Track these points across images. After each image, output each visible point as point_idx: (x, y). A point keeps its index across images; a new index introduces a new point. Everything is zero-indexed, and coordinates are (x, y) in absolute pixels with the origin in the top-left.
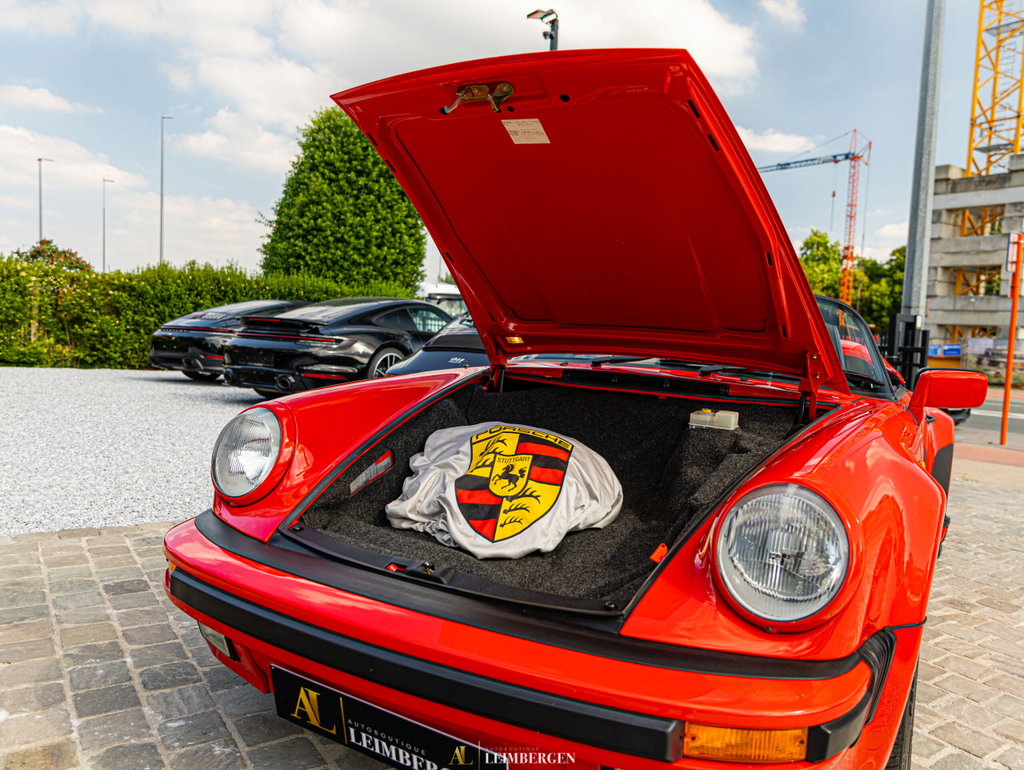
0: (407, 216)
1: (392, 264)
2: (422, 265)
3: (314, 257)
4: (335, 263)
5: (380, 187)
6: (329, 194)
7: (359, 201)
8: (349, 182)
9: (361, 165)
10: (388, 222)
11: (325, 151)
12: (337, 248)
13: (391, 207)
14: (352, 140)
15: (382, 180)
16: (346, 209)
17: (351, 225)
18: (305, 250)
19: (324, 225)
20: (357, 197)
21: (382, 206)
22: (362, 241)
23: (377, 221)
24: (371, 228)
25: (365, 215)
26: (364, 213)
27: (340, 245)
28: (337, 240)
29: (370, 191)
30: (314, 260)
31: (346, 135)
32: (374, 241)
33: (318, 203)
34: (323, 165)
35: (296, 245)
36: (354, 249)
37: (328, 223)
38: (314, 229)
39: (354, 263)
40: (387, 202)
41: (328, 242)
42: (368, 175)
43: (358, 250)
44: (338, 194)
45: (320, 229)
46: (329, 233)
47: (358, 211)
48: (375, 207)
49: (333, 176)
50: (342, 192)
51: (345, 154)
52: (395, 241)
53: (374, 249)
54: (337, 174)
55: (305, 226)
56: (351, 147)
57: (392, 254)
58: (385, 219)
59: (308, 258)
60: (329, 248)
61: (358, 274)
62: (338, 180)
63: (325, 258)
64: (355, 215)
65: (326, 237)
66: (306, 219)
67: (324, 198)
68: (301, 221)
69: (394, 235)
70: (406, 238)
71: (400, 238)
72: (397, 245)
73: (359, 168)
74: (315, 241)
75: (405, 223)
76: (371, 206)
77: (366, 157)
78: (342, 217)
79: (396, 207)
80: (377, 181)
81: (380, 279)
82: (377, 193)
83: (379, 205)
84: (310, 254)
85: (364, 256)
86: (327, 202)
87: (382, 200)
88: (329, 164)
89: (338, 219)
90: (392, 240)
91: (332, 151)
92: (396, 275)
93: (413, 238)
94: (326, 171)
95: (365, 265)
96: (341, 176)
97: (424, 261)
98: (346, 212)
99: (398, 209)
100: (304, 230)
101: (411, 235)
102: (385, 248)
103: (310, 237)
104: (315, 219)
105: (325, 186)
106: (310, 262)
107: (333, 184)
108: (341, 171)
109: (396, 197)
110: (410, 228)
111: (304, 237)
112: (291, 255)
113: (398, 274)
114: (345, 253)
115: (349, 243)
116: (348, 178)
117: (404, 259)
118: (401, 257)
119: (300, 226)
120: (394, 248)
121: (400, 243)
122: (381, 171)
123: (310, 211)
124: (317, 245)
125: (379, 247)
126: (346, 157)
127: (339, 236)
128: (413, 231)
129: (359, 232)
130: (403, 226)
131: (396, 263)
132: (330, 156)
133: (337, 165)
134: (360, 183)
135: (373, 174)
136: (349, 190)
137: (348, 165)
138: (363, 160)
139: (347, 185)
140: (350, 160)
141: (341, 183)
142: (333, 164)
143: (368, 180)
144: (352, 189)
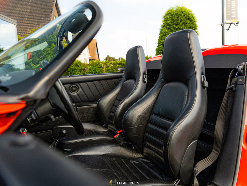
5: (183, 27)
6: (168, 32)
8: (174, 28)
9: (177, 22)
11: (167, 21)
14: (174, 16)
15: (183, 25)
33: (165, 35)
34: (166, 25)
35: (160, 47)
42: (179, 24)
54: (170, 26)
55: (162, 42)
56: (174, 18)
66: (162, 40)
67: (167, 34)
68: (161, 41)
73: (176, 23)
77: (178, 20)
80: (182, 26)
88: (168, 24)
91: (169, 20)
94: (167, 26)
96: (171, 27)
105: (167, 30)
107: (169, 29)
108: (171, 25)
112: (160, 50)
116: (173, 27)
119: (161, 42)
123: (163, 38)
126: (172, 21)
132: (168, 22)
133: (170, 24)
134: (177, 27)
135: (180, 24)
136: (173, 30)
137: (173, 23)
138: (177, 21)
139: (173, 29)
140: (174, 22)
141: (171, 28)
142: (169, 24)
143: (179, 26)
144: (174, 30)
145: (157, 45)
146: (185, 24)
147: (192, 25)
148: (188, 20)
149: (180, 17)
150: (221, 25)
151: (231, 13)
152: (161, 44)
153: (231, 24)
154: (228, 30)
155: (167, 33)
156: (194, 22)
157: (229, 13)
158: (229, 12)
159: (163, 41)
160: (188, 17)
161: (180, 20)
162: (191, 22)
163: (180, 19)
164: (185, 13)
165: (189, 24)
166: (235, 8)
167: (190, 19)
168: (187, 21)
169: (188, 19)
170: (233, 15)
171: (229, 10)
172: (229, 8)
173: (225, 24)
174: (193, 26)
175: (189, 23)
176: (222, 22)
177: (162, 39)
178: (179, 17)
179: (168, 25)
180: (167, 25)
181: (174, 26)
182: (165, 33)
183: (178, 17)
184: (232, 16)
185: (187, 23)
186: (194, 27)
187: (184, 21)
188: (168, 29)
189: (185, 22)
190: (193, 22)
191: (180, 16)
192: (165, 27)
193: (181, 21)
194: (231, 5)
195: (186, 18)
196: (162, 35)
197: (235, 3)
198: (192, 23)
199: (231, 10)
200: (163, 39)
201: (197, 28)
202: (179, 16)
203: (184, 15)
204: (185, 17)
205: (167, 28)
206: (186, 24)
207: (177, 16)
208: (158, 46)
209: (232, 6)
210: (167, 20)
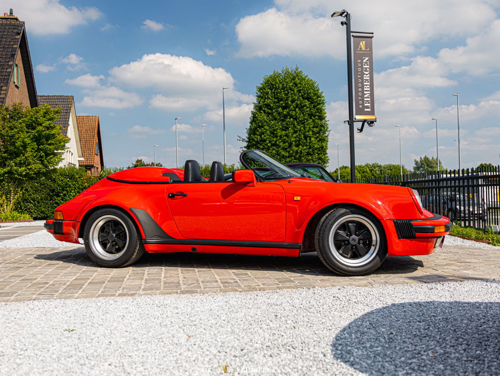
0: (314, 127)
1: (306, 155)
2: (326, 154)
5: (296, 113)
6: (268, 121)
7: (285, 123)
8: (279, 114)
9: (285, 103)
10: (302, 132)
11: (266, 98)
12: (274, 149)
13: (303, 124)
14: (279, 90)
15: (297, 109)
16: (277, 127)
17: (280, 136)
19: (265, 138)
21: (298, 124)
22: (287, 144)
23: (295, 132)
24: (292, 136)
26: (288, 128)
28: (273, 145)
29: (291, 117)
31: (276, 89)
32: (294, 143)
33: (262, 127)
34: (265, 106)
36: (283, 148)
37: (267, 137)
38: (261, 141)
40: (301, 121)
42: (289, 107)
43: (286, 149)
44: (272, 120)
45: (265, 141)
46: (268, 142)
47: (284, 128)
48: (294, 124)
49: (270, 111)
50: (275, 119)
51: (275, 98)
52: (307, 142)
53: (295, 148)
54: (271, 109)
55: (256, 139)
56: (279, 94)
57: (305, 149)
58: (300, 131)
60: (269, 150)
62: (273, 113)
64: (283, 130)
66: (256, 136)
67: (265, 124)
68: (254, 137)
69: (306, 139)
71: (310, 139)
72: (308, 144)
73: (284, 105)
74: (261, 147)
75: (312, 131)
76: (292, 124)
77: (287, 98)
78: (275, 132)
79: (306, 123)
80: (295, 110)
82: (295, 117)
83: (296, 123)
85: (288, 152)
86: (267, 125)
87: (298, 120)
88: (267, 106)
89: (273, 134)
90: (305, 141)
93: (318, 139)
95: (289, 157)
96: (274, 111)
98: (277, 129)
99: (308, 124)
100: (256, 142)
101: (316, 138)
102: (301, 147)
103: (259, 145)
104: (261, 136)
105: (265, 117)
108: (274, 108)
109: (306, 117)
110: (316, 134)
115: (279, 146)
116: (278, 111)
117: (313, 151)
118: (311, 150)
119: (254, 140)
120: (306, 146)
121: (310, 143)
122: (297, 105)
123: (258, 131)
125: (297, 146)
126: (276, 100)
127: (273, 142)
129: (285, 140)
130: (311, 133)
131: (308, 154)
132: (268, 101)
133: (272, 105)
134: (285, 113)
135: (292, 107)
136: (278, 118)
137: (277, 104)
138: (287, 100)
139: (277, 115)
140: (279, 102)
142: (269, 105)
143: (289, 111)
144: (280, 117)
146: (301, 107)
147: (313, 111)
149: (291, 94)
153: (364, 122)
154: (361, 130)
155: (266, 122)
156: (319, 104)
160: (306, 95)
161: (290, 99)
162: (312, 105)
163: (292, 97)
164: (300, 87)
165: (307, 108)
166: (369, 97)
167: (310, 98)
168: (305, 102)
169: (308, 99)
174: (316, 112)
175: (308, 106)
176: (350, 118)
177: (254, 134)
179: (269, 107)
180: (265, 108)
182: (262, 122)
183: (289, 93)
184: (366, 110)
185: (305, 106)
186: (317, 114)
187: (299, 102)
188: (267, 115)
189: (301, 104)
190: (316, 104)
191: (292, 92)
192: (261, 111)
193: (293, 101)
195: (302, 96)
196: (254, 125)
197: (369, 89)
200: (258, 133)
201: (325, 116)
202: (290, 91)
203: (299, 91)
204: (300, 94)
205: (265, 113)
206: (303, 107)
207: (286, 92)
208: (247, 147)
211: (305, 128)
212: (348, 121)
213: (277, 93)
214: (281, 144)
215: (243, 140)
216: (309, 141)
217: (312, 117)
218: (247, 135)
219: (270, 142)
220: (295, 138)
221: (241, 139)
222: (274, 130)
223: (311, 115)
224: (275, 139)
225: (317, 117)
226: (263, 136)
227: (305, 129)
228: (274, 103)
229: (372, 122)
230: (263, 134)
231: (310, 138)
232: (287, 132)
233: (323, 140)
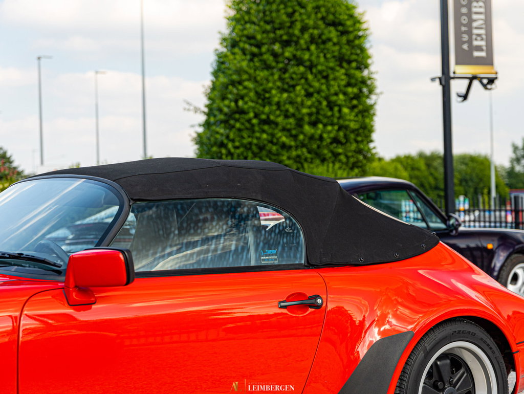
0: (349, 85)
1: (331, 143)
2: (371, 141)
3: (237, 144)
4: (261, 148)
5: (311, 55)
6: (252, 71)
7: (287, 75)
8: (275, 55)
9: (288, 34)
10: (323, 94)
11: (246, 23)
12: (264, 131)
13: (326, 77)
15: (313, 47)
16: (270, 85)
17: (278, 104)
18: (228, 137)
19: (246, 107)
20: (284, 70)
22: (292, 120)
23: (309, 95)
24: (302, 104)
25: (294, 90)
26: (294, 86)
27: (266, 127)
28: (263, 122)
29: (300, 62)
30: (236, 148)
32: (307, 119)
33: (240, 83)
34: (244, 39)
35: (217, 133)
36: (284, 129)
37: (251, 104)
38: (236, 112)
39: (284, 146)
40: (320, 72)
41: (253, 125)
42: (297, 43)
43: (289, 130)
44: (263, 69)
45: (242, 112)
46: (251, 115)
47: (286, 87)
48: (306, 79)
49: (255, 50)
50: (268, 67)
51: (267, 23)
52: (333, 116)
53: (307, 128)
54: (259, 46)
55: (226, 110)
56: (274, 15)
57: (329, 132)
58: (319, 92)
59: (230, 145)
60: (254, 132)
61: (289, 158)
62: (261, 54)
63: (250, 143)
64: (284, 90)
65: (249, 121)
66: (227, 102)
67: (245, 77)
68: (221, 105)
69: (331, 109)
70: (346, 110)
71: (340, 111)
72: (335, 120)
73: (285, 38)
74: (238, 125)
75: (345, 94)
76: (302, 78)
77: (293, 23)
78: (267, 95)
79: (331, 76)
80: (308, 49)
81: (318, 161)
82: (308, 64)
83: (310, 77)
84: (233, 141)
85: (295, 137)
86: (249, 80)
87: (314, 70)
88: (250, 38)
89: (263, 97)
90: (329, 113)
91: (254, 23)
92: (336, 155)
93: (356, 110)
95: (297, 147)
96: (264, 49)
97: (374, 136)
98: (271, 88)
99: (335, 79)
100: (226, 114)
101: (353, 108)
102: (320, 126)
103: (232, 122)
104: (236, 102)
105: (244, 64)
106: (232, 150)
107: (256, 59)
108: (264, 44)
109: (331, 65)
110: (352, 99)
111: (225, 122)
112: (215, 144)
113: (339, 154)
114: (273, 135)
115: (276, 124)
116: (273, 50)
117: (345, 136)
118: (342, 134)
119: (220, 110)
120: (331, 124)
121: (339, 118)
122: (312, 36)
123: (231, 93)
124: (240, 130)
125: (314, 124)
126: (268, 27)
127: (264, 117)
128: (355, 102)
129: (287, 111)
130: (341, 97)
131: (336, 141)
132: (251, 29)
133: (259, 37)
134: (287, 54)
135: (302, 42)
136: (274, 64)
137: (272, 35)
138: (290, 27)
139: (271, 58)
140: (274, 30)
141: (265, 57)
142: (253, 38)
143: (297, 50)
144: (277, 62)
145: (202, 118)
146: (320, 41)
147: (346, 50)
148: (332, 29)
149: (301, 14)
150: (438, 81)
151: (470, 42)
152: (222, 117)
153: (472, 79)
154: (465, 97)
155: (246, 72)
156: (357, 37)
157: (464, 42)
158: (465, 37)
159: (229, 107)
160: (331, 17)
161: (298, 25)
162: (344, 39)
163: (302, 21)
165: (335, 44)
166: (484, 26)
167: (341, 24)
168: (330, 32)
169: (334, 24)
170: (479, 48)
171: (465, 32)
172: (465, 25)
173: (454, 78)
174: (352, 54)
175: (335, 40)
176: (443, 73)
177: (224, 98)
178: (297, 15)
179: (252, 41)
180: (245, 42)
181: (277, 47)
182: (239, 71)
183: (294, 12)
184: (476, 54)
185: (329, 40)
186: (354, 57)
187: (316, 32)
188: (248, 57)
189: (320, 36)
190: (351, 37)
191: (303, 11)
192: (236, 50)
193: (304, 29)
194: (469, 14)
195: (323, 18)
196: (223, 79)
197: (482, 10)
198: (349, 42)
199: (469, 33)
200: (230, 96)
201: (369, 61)
202: (297, 8)
203: (317, 9)
204: (319, 15)
205: (244, 54)
206: (324, 42)
207: (290, 10)
208: (207, 125)
209: (475, 21)
210: (246, 18)
211: (329, 86)
212: (440, 79)
213: (271, 12)
214: (280, 120)
215: (196, 110)
216: (337, 114)
217: (345, 65)
218: (206, 101)
219: (256, 116)
220: (310, 107)
221: (192, 108)
222: (265, 91)
223: (342, 60)
224: (267, 109)
225: (354, 64)
226: (240, 103)
227: (328, 89)
228: (263, 32)
229: (491, 81)
230: (242, 98)
231: (340, 106)
232: (292, 95)
233: (366, 112)
